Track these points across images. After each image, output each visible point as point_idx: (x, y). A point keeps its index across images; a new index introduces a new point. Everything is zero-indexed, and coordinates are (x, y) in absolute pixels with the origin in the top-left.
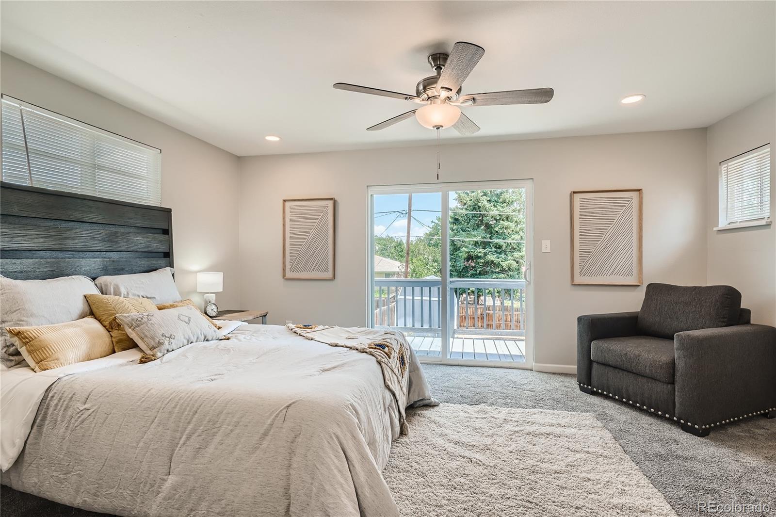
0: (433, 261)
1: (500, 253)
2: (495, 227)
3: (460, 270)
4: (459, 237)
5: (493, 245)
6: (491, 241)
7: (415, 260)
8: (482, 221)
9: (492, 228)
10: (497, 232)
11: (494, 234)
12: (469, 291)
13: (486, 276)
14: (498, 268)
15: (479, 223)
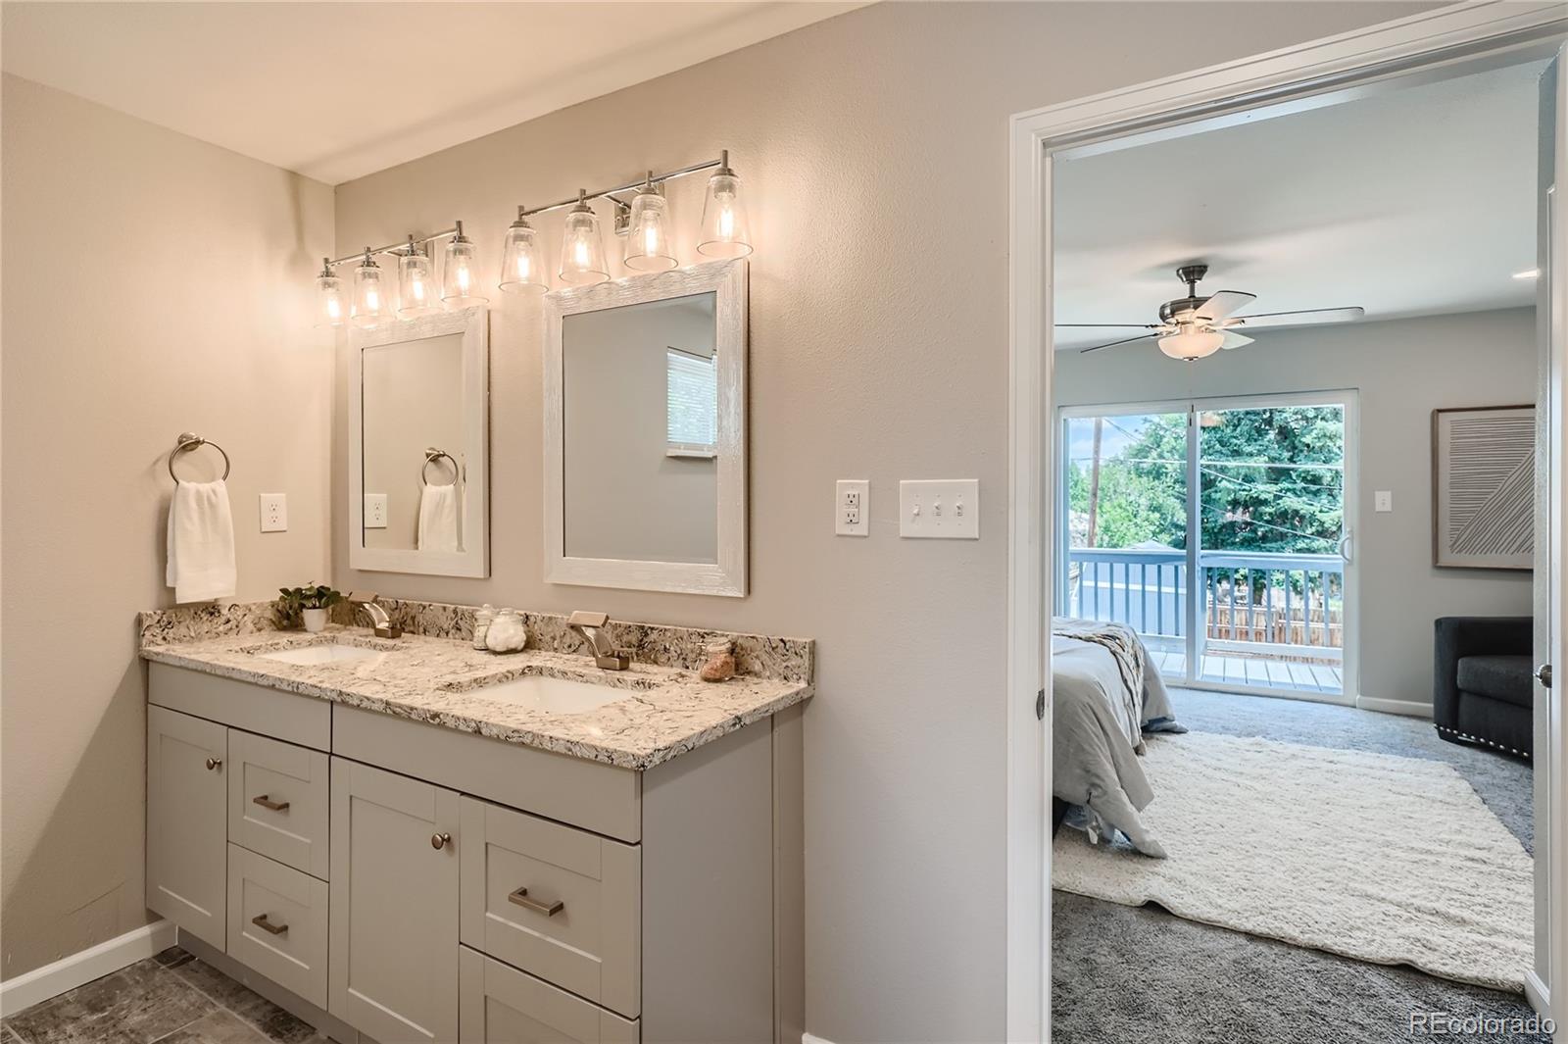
0: (1149, 510)
1: (1316, 493)
2: (1303, 435)
3: (1216, 530)
4: (1213, 457)
5: (1298, 476)
6: (1292, 466)
7: (1107, 506)
8: (1269, 422)
9: (1296, 436)
10: (1308, 446)
11: (1302, 451)
12: (1237, 576)
13: (1280, 543)
14: (1312, 525)
15: (1263, 427)
